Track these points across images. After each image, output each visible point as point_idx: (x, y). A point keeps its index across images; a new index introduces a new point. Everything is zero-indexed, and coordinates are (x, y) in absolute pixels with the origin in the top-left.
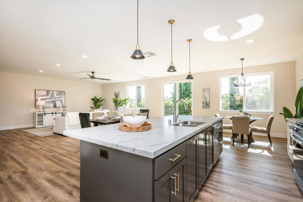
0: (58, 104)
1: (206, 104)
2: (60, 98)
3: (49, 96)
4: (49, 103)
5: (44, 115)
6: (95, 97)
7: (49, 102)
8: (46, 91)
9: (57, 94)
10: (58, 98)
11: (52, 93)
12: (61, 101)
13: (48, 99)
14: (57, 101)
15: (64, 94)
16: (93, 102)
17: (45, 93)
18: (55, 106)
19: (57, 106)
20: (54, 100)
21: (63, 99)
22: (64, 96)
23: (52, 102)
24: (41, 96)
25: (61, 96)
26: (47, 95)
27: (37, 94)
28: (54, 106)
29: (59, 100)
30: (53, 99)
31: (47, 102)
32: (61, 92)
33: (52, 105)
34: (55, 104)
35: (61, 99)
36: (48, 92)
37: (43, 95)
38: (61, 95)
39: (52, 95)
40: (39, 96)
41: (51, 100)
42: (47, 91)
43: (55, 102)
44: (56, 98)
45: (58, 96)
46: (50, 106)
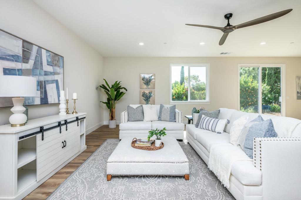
0: (51, 92)
2: (54, 73)
3: (31, 62)
5: (39, 136)
8: (21, 42)
9: (50, 60)
10: (51, 73)
11: (37, 53)
12: (57, 82)
13: (28, 72)
15: (61, 64)
17: (17, 49)
18: (45, 100)
20: (42, 78)
21: (60, 79)
22: (62, 70)
24: (8, 60)
25: (57, 69)
26: (25, 56)
29: (52, 82)
30: (40, 74)
32: (57, 58)
34: (46, 92)
35: (56, 77)
36: (27, 45)
37: (13, 56)
38: (56, 65)
42: (24, 41)
43: (45, 88)
44: (46, 73)
45: (50, 69)
46: (33, 101)
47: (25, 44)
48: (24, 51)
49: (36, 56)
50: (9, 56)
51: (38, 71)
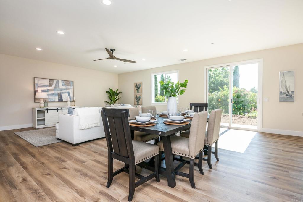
0: (65, 97)
1: (287, 95)
2: (67, 89)
3: (53, 86)
4: (52, 96)
5: (46, 111)
6: (110, 89)
7: (53, 94)
8: (48, 80)
9: (64, 84)
10: (64, 89)
11: (57, 82)
12: (69, 93)
13: (52, 90)
14: (63, 93)
15: (72, 85)
16: (108, 95)
17: (47, 82)
18: (61, 100)
19: (64, 100)
20: (59, 92)
21: (71, 91)
22: (72, 87)
23: (58, 95)
24: (43, 87)
25: (69, 87)
26: (51, 85)
27: (37, 84)
28: (59, 100)
29: (66, 93)
30: (58, 90)
31: (50, 94)
32: (68, 82)
33: (57, 99)
34: (61, 97)
35: (68, 91)
36: (51, 81)
37: (45, 85)
38: (68, 85)
39: (57, 86)
40: (39, 87)
41: (56, 92)
42: (50, 79)
43: (61, 95)
44: (61, 90)
45: (64, 87)
46: (55, 100)
47: (50, 81)
48: (49, 83)
49: (56, 84)
50: (44, 86)
51: (57, 89)
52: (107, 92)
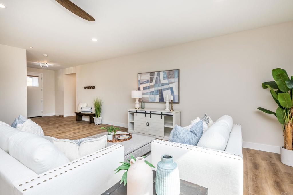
0: (168, 96)
2: (169, 83)
3: (154, 81)
4: (153, 94)
5: (135, 114)
7: (153, 91)
8: (149, 74)
9: (165, 76)
10: (166, 84)
11: (157, 75)
12: (172, 89)
13: (152, 86)
14: (164, 89)
15: (176, 75)
17: (148, 77)
18: (162, 100)
20: (160, 88)
21: (175, 86)
22: (177, 79)
23: (158, 93)
24: (144, 83)
25: (172, 80)
26: (151, 80)
27: (140, 81)
28: (160, 99)
29: (168, 89)
30: (159, 86)
31: (150, 92)
32: (171, 73)
33: (157, 98)
34: (162, 95)
35: (171, 86)
36: (152, 74)
37: (146, 81)
38: (170, 78)
39: (158, 80)
40: (141, 84)
41: (157, 89)
42: (150, 73)
43: (162, 93)
44: (163, 85)
45: (166, 81)
46: (155, 100)
48: (150, 77)
49: (157, 77)
50: (145, 82)
51: (157, 85)
52: (265, 85)
